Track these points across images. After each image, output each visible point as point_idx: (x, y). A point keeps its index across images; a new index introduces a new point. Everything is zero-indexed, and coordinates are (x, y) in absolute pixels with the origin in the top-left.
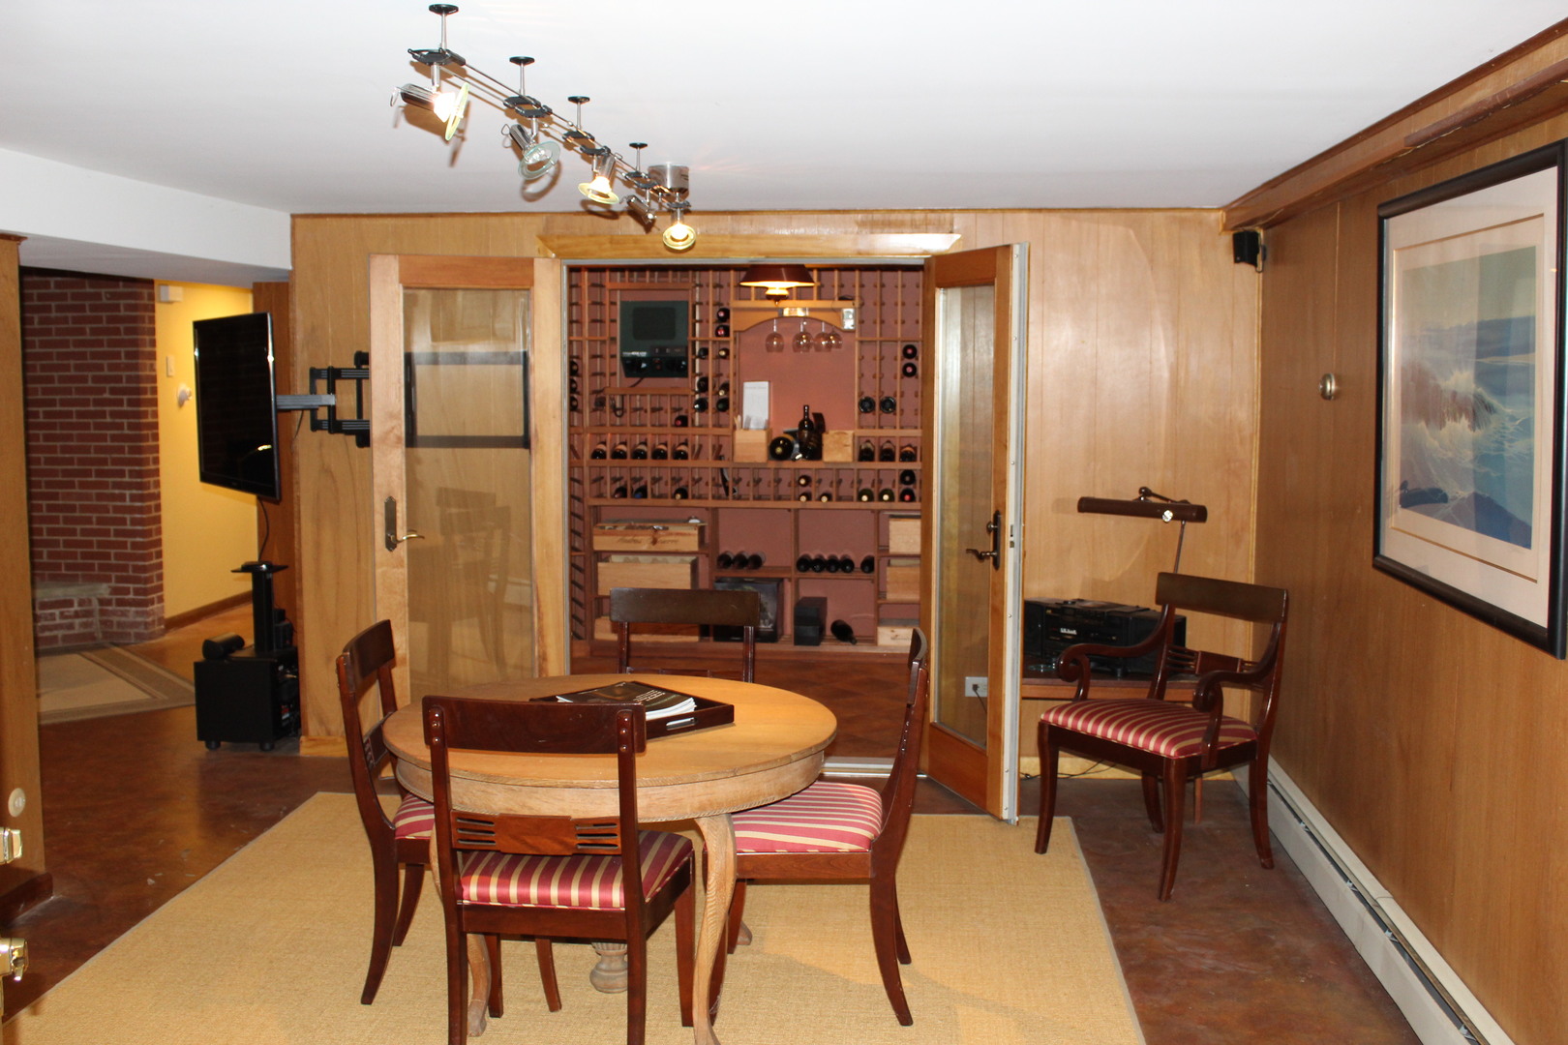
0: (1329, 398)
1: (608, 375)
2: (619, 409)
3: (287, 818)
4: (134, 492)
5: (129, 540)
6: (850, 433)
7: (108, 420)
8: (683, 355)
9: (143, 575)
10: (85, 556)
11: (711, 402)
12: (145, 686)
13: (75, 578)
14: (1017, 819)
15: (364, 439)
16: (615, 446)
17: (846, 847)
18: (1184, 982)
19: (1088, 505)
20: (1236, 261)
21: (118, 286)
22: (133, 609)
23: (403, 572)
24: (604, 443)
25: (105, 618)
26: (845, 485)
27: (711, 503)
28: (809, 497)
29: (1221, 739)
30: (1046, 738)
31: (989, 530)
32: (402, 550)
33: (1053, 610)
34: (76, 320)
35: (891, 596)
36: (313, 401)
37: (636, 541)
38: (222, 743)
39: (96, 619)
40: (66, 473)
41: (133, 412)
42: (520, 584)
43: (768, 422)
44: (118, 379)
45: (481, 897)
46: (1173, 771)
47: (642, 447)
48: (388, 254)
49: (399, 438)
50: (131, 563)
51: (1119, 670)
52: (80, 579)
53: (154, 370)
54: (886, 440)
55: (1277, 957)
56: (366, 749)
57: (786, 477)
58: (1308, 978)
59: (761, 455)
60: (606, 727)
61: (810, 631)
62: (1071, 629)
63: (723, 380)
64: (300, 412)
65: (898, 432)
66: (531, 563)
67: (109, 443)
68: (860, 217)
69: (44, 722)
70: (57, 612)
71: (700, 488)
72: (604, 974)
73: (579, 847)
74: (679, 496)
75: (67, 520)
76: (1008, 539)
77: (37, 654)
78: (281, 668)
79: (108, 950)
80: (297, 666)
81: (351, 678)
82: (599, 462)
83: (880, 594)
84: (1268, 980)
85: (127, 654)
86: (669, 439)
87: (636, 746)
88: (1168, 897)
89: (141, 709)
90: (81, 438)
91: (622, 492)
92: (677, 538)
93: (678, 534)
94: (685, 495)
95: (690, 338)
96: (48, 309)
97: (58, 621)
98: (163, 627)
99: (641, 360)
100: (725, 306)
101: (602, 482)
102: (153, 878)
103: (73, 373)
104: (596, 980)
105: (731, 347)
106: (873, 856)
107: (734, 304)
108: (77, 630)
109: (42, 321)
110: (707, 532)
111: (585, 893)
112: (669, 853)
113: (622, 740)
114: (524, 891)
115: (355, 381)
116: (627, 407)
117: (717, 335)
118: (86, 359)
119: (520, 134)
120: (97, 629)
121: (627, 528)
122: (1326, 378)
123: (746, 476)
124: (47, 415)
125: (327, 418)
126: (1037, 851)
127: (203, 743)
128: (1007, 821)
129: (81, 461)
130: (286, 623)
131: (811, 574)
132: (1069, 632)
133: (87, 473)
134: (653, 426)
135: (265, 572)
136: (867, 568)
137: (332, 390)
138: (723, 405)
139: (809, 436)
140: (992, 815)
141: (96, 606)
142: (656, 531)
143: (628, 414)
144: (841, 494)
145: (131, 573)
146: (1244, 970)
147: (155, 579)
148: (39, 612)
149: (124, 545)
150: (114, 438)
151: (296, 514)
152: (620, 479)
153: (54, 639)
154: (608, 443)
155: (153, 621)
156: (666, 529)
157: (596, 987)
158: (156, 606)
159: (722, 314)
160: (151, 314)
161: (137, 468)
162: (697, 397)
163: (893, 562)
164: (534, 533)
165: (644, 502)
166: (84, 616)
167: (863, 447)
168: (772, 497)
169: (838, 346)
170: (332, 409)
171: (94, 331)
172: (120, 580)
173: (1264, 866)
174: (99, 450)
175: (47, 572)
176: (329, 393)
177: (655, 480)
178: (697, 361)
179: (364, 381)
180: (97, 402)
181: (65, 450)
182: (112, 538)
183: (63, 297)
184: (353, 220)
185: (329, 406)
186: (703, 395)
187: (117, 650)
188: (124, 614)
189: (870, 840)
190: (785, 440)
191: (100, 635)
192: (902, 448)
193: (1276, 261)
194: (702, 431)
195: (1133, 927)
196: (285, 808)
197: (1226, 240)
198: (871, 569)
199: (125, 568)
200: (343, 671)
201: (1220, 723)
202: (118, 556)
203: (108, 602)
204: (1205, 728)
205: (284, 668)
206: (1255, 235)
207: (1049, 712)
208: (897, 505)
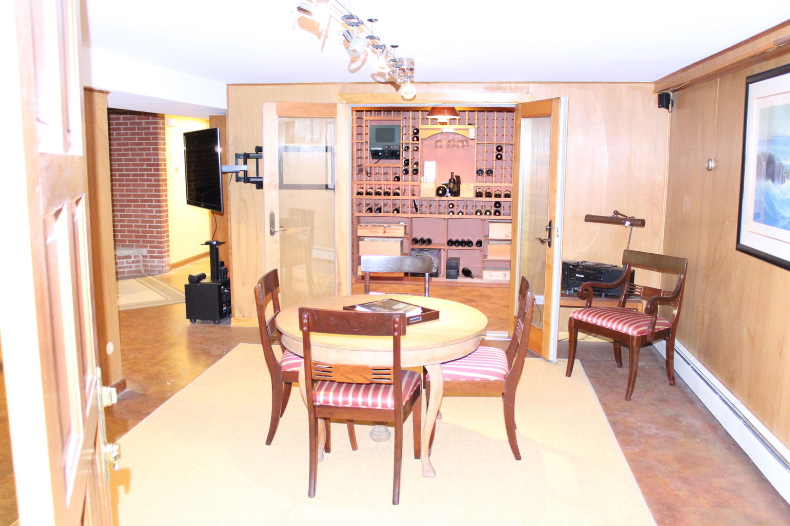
0: (711, 170)
1: (364, 158)
2: (369, 173)
3: (227, 355)
4: (157, 209)
5: (155, 230)
6: (472, 184)
7: (146, 178)
8: (398, 149)
9: (161, 245)
10: (136, 237)
11: (410, 170)
12: (163, 294)
13: (132, 246)
14: (556, 360)
15: (260, 185)
16: (367, 190)
17: (493, 378)
18: (643, 440)
19: (589, 219)
20: (659, 107)
21: (149, 119)
22: (157, 260)
23: (277, 246)
24: (363, 188)
25: (145, 264)
26: (470, 207)
27: (410, 215)
28: (453, 213)
29: (656, 327)
30: (573, 325)
31: (547, 229)
32: (277, 235)
33: (573, 266)
34: (131, 134)
35: (489, 258)
36: (237, 168)
37: (376, 232)
38: (197, 320)
39: (141, 264)
40: (128, 201)
41: (156, 174)
42: (329, 251)
43: (436, 180)
44: (150, 160)
45: (325, 402)
46: (635, 342)
47: (379, 190)
48: (271, 101)
49: (276, 185)
50: (156, 240)
51: (603, 294)
52: (134, 247)
53: (165, 156)
54: (488, 188)
55: (685, 428)
56: (268, 329)
57: (443, 204)
58: (701, 439)
59: (433, 194)
60: (387, 323)
61: (453, 272)
62: (581, 274)
63: (415, 161)
64: (231, 173)
65: (494, 185)
66: (334, 242)
67: (146, 188)
68: (486, 85)
69: (121, 309)
70: (125, 261)
71: (387, 208)
72: (376, 433)
73: (373, 380)
74: (395, 212)
75: (128, 221)
76: (556, 234)
77: (117, 279)
78: (222, 287)
79: (151, 415)
80: (230, 287)
81: (261, 297)
82: (360, 197)
83: (485, 257)
84: (682, 440)
85: (155, 279)
86: (391, 187)
87: (401, 333)
88: (630, 399)
89: (161, 304)
90: (134, 185)
91: (370, 210)
92: (394, 231)
93: (395, 229)
94: (398, 212)
95: (401, 142)
96: (119, 129)
97: (125, 265)
98: (169, 267)
99: (379, 151)
100: (417, 128)
101: (361, 205)
102: (170, 382)
103: (130, 157)
104: (373, 436)
105: (420, 147)
106: (506, 383)
107: (421, 126)
108: (133, 269)
109: (117, 134)
110: (408, 228)
111: (375, 400)
112: (412, 381)
113: (395, 330)
114: (346, 399)
115: (255, 159)
116: (373, 172)
117: (413, 140)
118: (136, 151)
119: (348, 34)
120: (142, 268)
121: (372, 226)
122: (709, 160)
123: (425, 203)
124: (120, 175)
125: (243, 176)
126: (566, 375)
127: (189, 320)
128: (551, 362)
129: (134, 196)
130: (225, 267)
131: (453, 247)
132: (580, 276)
133: (137, 201)
134: (384, 181)
135: (216, 245)
136: (479, 245)
137: (245, 163)
138: (416, 172)
139: (453, 187)
140: (544, 358)
141: (141, 258)
142: (385, 227)
143: (373, 176)
144: (467, 212)
145: (156, 244)
146: (671, 435)
147: (166, 247)
148: (118, 261)
149: (153, 232)
150: (148, 186)
151: (229, 219)
152: (369, 205)
153: (124, 272)
154: (364, 188)
155: (165, 265)
156: (389, 226)
157: (372, 439)
158: (167, 258)
159: (415, 131)
160: (163, 131)
161: (158, 199)
162: (404, 168)
163: (490, 242)
164: (336, 228)
165: (379, 214)
166: (136, 263)
167: (478, 191)
168: (437, 213)
169: (467, 146)
170: (246, 172)
171: (139, 139)
172: (151, 247)
173: (671, 384)
174: (141, 191)
175: (120, 244)
176: (244, 165)
177: (385, 205)
178: (404, 152)
179: (259, 160)
180: (141, 170)
181: (128, 191)
182: (148, 229)
183: (126, 124)
184: (254, 86)
185: (244, 171)
186: (406, 167)
187: (150, 277)
188: (153, 262)
189: (505, 376)
190: (443, 188)
191: (143, 271)
192: (495, 192)
193: (679, 107)
194: (406, 183)
195: (616, 413)
196: (226, 350)
197: (655, 97)
198: (481, 245)
199: (153, 242)
200: (257, 293)
201: (656, 319)
202: (150, 237)
203: (146, 257)
204: (649, 322)
205: (224, 287)
206: (669, 95)
207: (575, 313)
208: (493, 217)
